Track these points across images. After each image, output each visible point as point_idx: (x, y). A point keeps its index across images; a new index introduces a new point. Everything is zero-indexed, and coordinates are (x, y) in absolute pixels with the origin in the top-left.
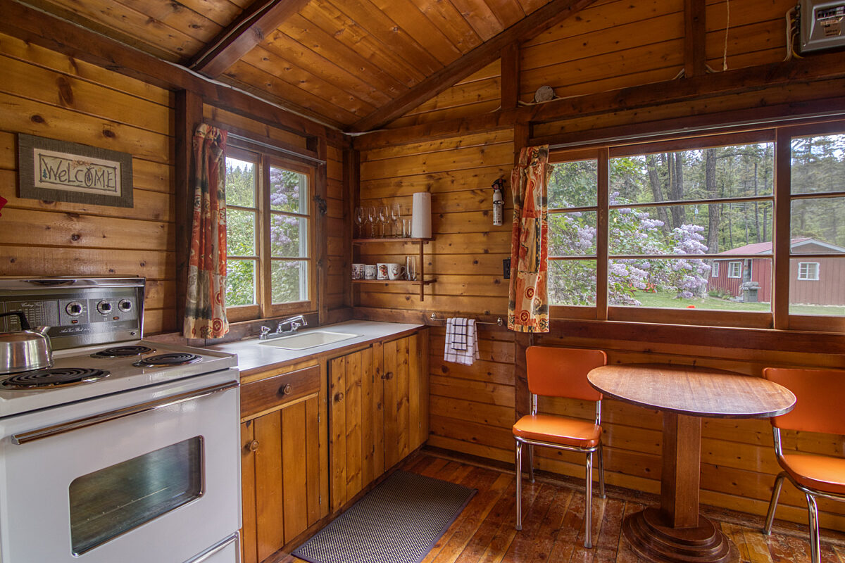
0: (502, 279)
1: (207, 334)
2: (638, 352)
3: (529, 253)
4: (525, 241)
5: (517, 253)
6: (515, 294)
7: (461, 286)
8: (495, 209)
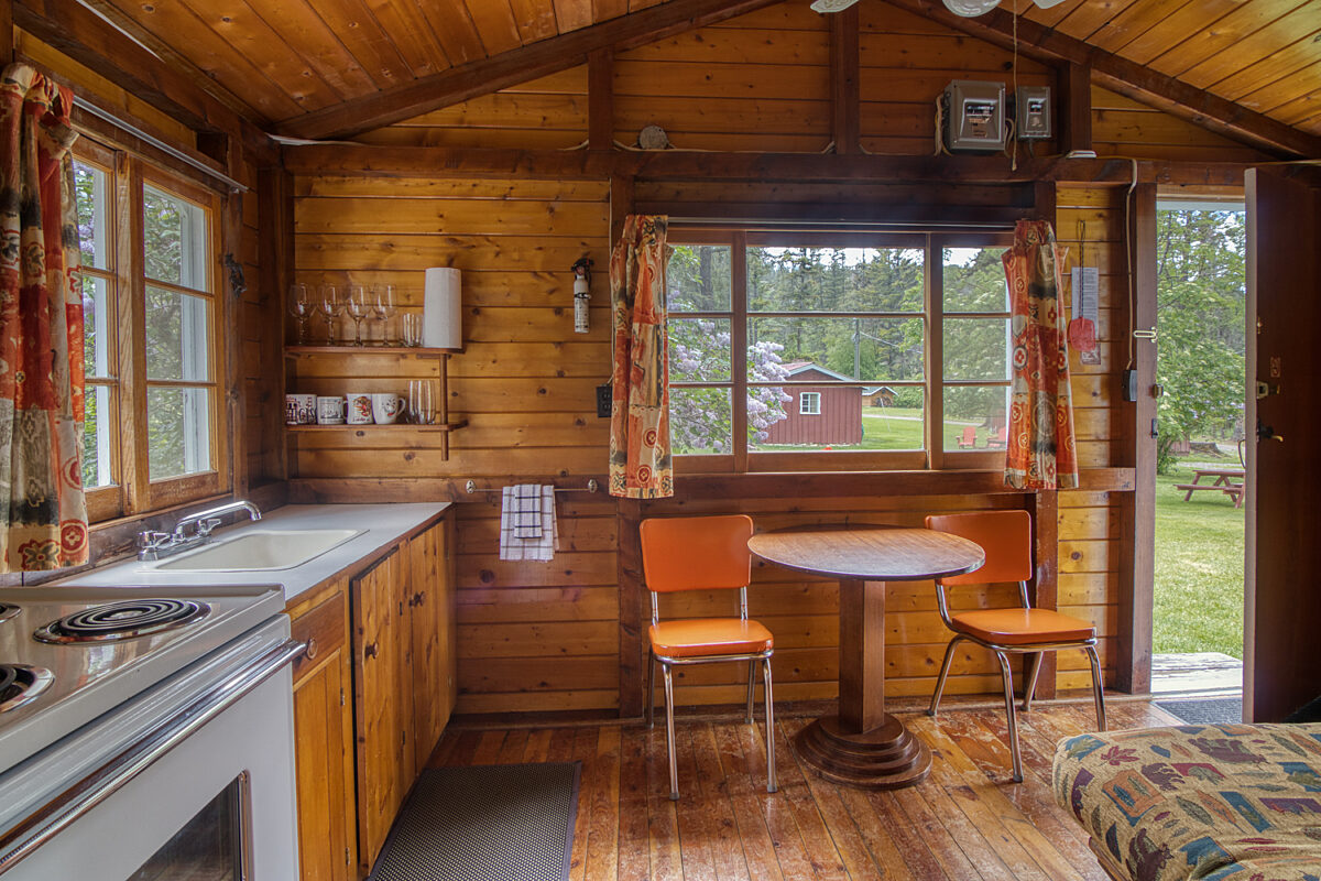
0: (591, 418)
1: (48, 558)
2: (783, 512)
3: (647, 377)
4: (641, 359)
5: (627, 378)
6: (624, 441)
7: (516, 433)
8: (577, 307)
